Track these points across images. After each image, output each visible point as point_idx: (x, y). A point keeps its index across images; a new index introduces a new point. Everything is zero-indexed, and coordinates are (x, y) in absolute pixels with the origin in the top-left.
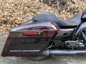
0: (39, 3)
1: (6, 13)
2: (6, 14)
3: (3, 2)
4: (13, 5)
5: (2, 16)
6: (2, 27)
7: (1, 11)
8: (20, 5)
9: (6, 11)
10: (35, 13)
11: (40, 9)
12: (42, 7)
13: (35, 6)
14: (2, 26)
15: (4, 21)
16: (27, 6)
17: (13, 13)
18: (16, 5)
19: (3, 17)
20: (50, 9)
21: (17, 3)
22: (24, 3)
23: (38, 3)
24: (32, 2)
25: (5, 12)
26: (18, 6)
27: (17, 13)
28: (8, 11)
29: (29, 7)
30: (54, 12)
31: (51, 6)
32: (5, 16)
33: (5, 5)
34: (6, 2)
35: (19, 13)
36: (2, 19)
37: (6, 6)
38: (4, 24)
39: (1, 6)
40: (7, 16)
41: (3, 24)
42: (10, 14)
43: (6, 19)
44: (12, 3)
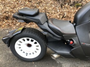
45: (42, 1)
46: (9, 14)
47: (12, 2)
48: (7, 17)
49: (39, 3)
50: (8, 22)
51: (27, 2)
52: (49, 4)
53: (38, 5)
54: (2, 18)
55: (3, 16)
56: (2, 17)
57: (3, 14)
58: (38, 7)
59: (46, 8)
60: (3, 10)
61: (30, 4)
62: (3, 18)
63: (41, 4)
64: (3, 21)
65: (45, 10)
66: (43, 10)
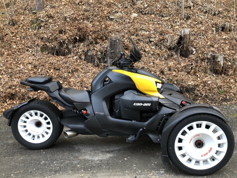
45: (78, 69)
46: (17, 89)
47: (26, 71)
48: (12, 95)
49: (72, 72)
50: (13, 103)
51: (52, 70)
52: (91, 74)
53: (70, 74)
54: (2, 98)
55: (5, 93)
56: (4, 95)
57: (6, 89)
58: (70, 78)
59: (85, 79)
60: (7, 83)
61: (57, 74)
62: (5, 97)
63: (76, 74)
64: (3, 103)
65: (81, 83)
66: (78, 82)
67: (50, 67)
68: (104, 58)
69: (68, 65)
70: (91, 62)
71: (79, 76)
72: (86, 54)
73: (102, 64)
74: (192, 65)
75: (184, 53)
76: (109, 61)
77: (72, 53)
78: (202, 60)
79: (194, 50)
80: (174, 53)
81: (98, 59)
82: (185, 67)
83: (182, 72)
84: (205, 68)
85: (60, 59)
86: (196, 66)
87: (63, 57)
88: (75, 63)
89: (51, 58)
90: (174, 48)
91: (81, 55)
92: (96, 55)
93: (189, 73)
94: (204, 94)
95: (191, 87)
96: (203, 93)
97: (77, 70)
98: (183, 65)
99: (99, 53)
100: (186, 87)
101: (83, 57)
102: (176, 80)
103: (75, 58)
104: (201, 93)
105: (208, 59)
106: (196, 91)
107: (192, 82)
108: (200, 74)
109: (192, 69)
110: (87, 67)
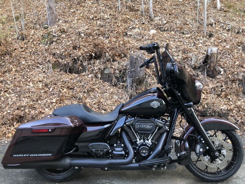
0: (94, 80)
1: (25, 102)
2: (24, 104)
3: (23, 80)
4: (40, 85)
5: (16, 108)
6: (13, 128)
7: (17, 97)
8: (55, 84)
9: (26, 97)
10: (80, 101)
11: (93, 92)
12: (97, 89)
13: (83, 86)
14: (14, 126)
15: (18, 117)
16: (68, 87)
17: (37, 101)
18: (46, 85)
19: (18, 109)
20: (112, 93)
21: (48, 81)
22: (63, 81)
23: (92, 80)
24: (78, 78)
25: (24, 99)
26: (50, 88)
27: (45, 101)
28: (29, 96)
29: (71, 89)
30: (121, 99)
31: (116, 85)
32: (22, 106)
33: (27, 85)
34: (29, 80)
35: (49, 101)
36: (14, 113)
37: (28, 87)
38: (18, 122)
39: (18, 88)
40: (25, 107)
41: (15, 123)
42: (31, 103)
43: (22, 114)
44: (40, 81)
67: (63, 85)
68: (123, 78)
69: (82, 84)
70: (108, 81)
71: (95, 97)
72: (102, 73)
73: (121, 84)
74: (222, 86)
75: (210, 73)
76: (129, 80)
77: (87, 71)
78: (233, 81)
79: (222, 70)
80: (200, 73)
81: (116, 77)
82: (214, 88)
83: (212, 95)
84: (237, 90)
85: (73, 77)
86: (227, 88)
87: (76, 75)
88: (91, 82)
89: (64, 75)
90: (199, 68)
91: (97, 73)
92: (113, 73)
93: (219, 95)
94: (240, 121)
95: (224, 112)
96: (239, 119)
97: (93, 90)
98: (211, 86)
99: (117, 72)
100: (218, 112)
101: (99, 76)
102: (207, 104)
103: (90, 76)
104: (236, 119)
105: (239, 80)
106: (229, 117)
107: (225, 106)
108: (232, 97)
109: (222, 91)
110: (104, 86)
